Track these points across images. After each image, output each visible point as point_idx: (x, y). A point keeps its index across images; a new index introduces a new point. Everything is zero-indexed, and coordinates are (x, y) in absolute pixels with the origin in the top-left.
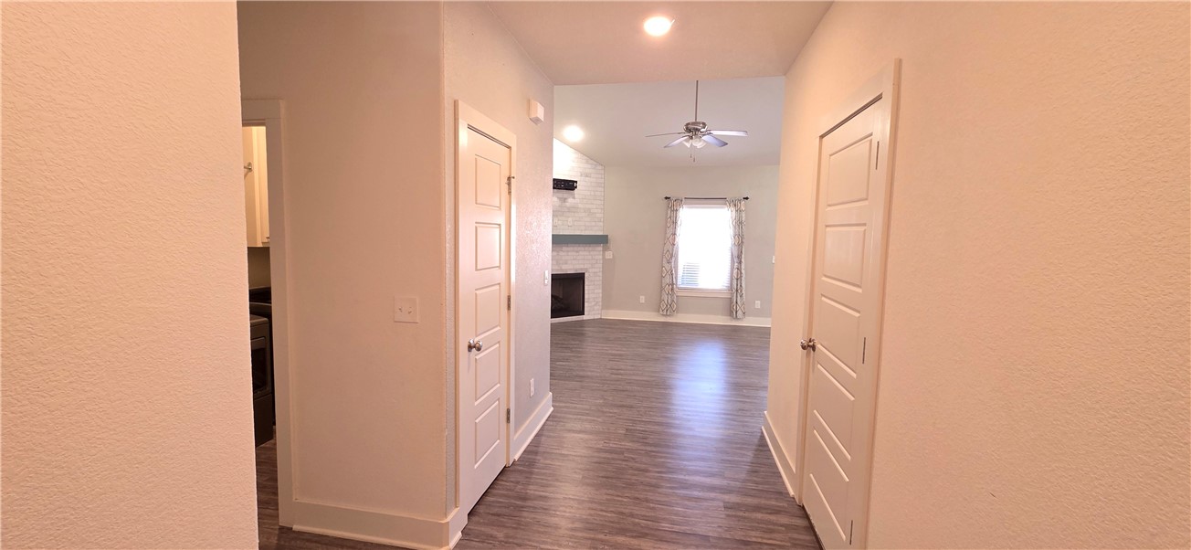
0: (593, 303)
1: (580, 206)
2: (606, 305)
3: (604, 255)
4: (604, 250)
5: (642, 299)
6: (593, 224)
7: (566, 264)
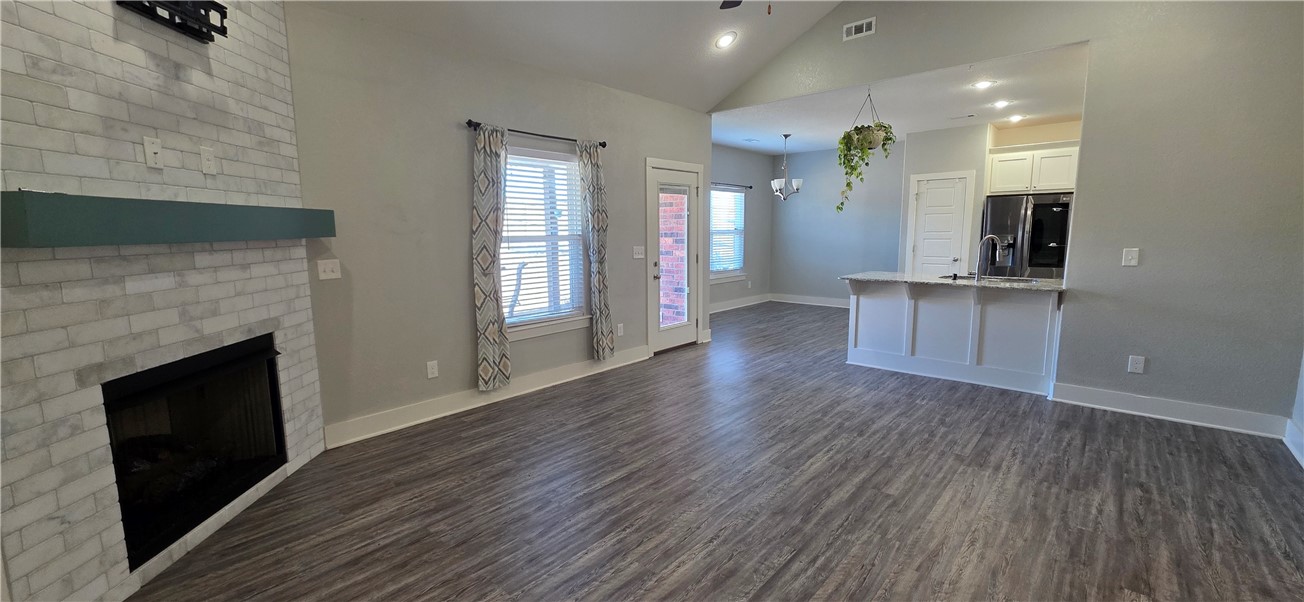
0: (304, 418)
1: (233, 106)
2: (336, 407)
3: (313, 271)
4: (313, 256)
5: (433, 368)
6: (276, 175)
7: (215, 313)
